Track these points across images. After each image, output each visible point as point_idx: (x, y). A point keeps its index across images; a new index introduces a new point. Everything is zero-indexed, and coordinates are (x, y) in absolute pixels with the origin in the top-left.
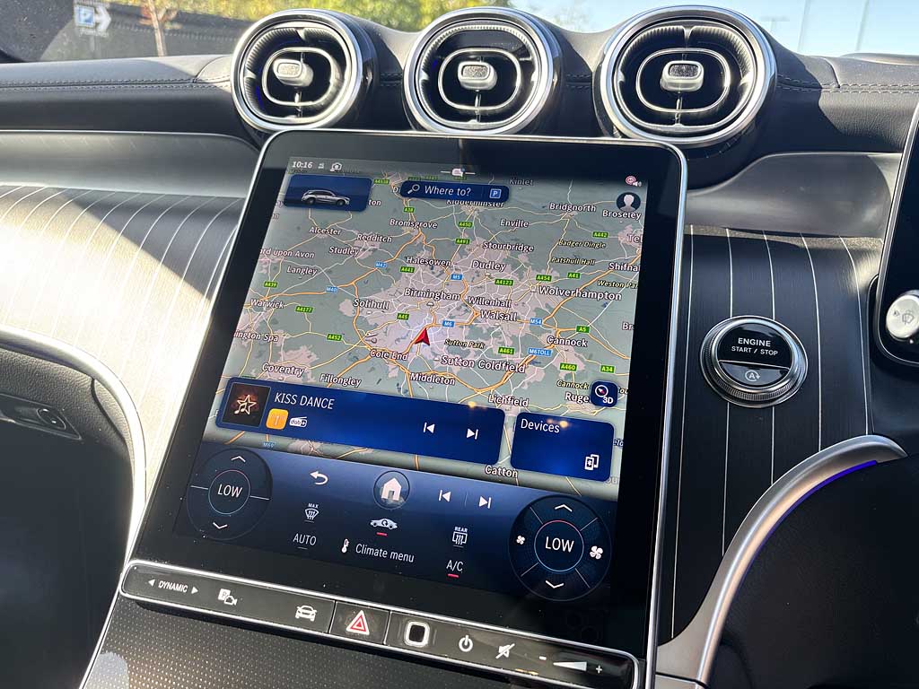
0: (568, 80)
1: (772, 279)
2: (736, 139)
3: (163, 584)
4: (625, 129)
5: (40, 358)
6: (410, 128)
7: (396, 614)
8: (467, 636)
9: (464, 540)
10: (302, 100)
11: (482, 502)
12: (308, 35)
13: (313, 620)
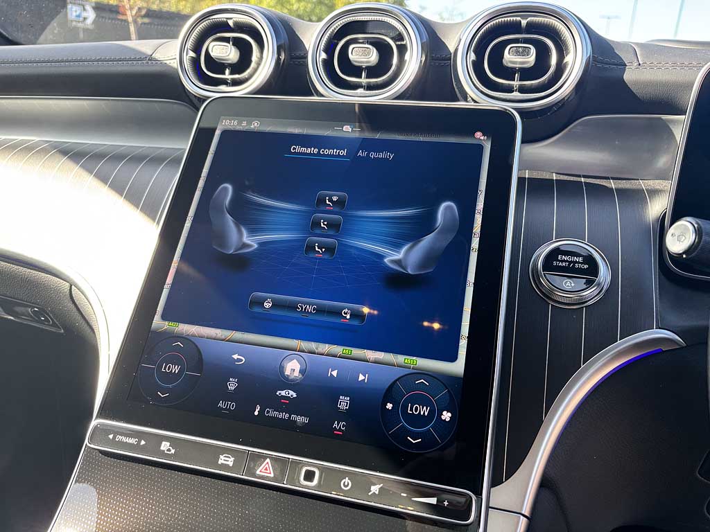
0: (433, 59)
1: (586, 211)
2: (561, 104)
3: (119, 438)
4: (476, 97)
5: (31, 269)
6: (312, 95)
7: (294, 462)
8: (347, 478)
9: (346, 406)
10: (231, 73)
11: (361, 377)
12: (236, 24)
13: (231, 465)
